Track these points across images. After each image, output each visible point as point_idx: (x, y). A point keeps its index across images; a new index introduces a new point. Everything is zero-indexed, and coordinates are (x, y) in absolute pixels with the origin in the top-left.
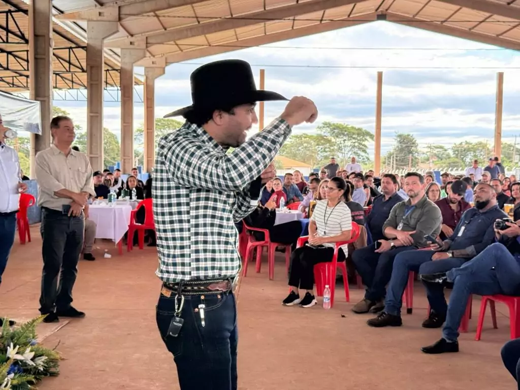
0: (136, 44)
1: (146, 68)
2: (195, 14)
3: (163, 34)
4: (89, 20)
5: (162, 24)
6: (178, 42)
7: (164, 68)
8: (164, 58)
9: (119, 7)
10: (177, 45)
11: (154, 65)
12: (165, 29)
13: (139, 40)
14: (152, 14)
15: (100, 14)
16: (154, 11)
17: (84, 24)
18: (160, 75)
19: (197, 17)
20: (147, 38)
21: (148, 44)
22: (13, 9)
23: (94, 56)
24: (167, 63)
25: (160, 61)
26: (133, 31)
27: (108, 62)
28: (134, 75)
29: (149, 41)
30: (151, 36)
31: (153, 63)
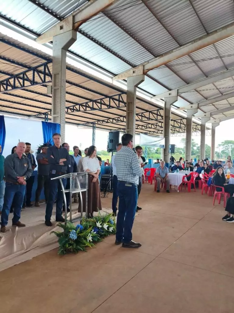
0: (207, 115)
1: (212, 123)
2: (229, 103)
3: (217, 111)
4: (188, 109)
5: (216, 108)
6: (224, 113)
7: (219, 123)
8: (219, 119)
9: (198, 104)
10: (224, 114)
11: (215, 122)
12: (218, 109)
13: (208, 114)
14: (211, 104)
15: (191, 107)
16: (212, 103)
17: (186, 111)
18: (218, 125)
19: (230, 104)
20: (211, 113)
21: (211, 115)
22: (159, 109)
23: (189, 121)
24: (220, 121)
25: (217, 121)
26: (205, 111)
27: (194, 122)
28: (206, 126)
29: (212, 114)
30: (212, 112)
31: (215, 121)
